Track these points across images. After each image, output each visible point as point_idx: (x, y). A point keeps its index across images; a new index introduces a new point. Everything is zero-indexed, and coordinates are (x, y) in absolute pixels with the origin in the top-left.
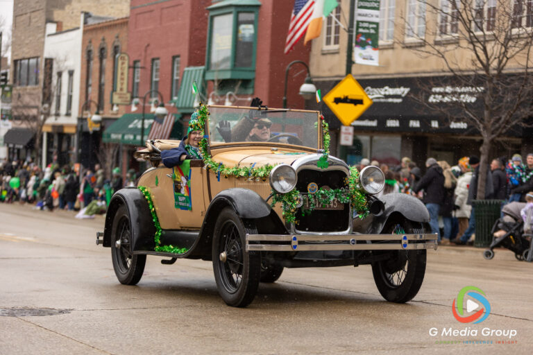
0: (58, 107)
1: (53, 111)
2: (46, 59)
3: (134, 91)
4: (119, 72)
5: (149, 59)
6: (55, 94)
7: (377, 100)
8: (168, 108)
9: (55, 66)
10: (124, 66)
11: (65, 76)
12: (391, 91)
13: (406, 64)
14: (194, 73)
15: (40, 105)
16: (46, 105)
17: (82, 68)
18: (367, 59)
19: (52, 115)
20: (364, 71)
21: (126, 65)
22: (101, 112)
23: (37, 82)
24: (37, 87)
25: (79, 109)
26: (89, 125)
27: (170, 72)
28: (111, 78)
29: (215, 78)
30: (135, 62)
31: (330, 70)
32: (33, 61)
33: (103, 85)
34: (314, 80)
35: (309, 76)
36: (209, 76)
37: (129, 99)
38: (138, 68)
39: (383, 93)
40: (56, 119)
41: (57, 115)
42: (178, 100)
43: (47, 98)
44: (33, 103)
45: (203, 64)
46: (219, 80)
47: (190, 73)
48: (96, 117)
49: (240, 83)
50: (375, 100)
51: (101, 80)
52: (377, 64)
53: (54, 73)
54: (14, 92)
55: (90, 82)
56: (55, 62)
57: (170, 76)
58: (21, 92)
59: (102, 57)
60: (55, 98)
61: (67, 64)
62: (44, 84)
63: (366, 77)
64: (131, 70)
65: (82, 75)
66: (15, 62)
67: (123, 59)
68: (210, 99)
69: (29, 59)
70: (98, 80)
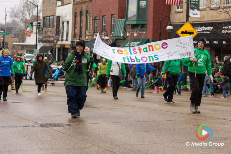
0: (63, 37)
1: (60, 38)
2: (57, 16)
3: (95, 30)
4: (89, 21)
5: (101, 16)
6: (61, 31)
7: (200, 32)
8: (110, 37)
9: (61, 19)
10: (91, 19)
11: (65, 24)
12: (205, 29)
13: (212, 17)
14: (120, 21)
15: (55, 36)
16: (57, 36)
17: (72, 20)
18: (195, 15)
19: (60, 40)
20: (194, 20)
23: (53, 27)
24: (53, 28)
25: (72, 37)
27: (110, 21)
28: (85, 24)
29: (130, 24)
30: (95, 17)
31: (179, 20)
33: (82, 27)
34: (172, 24)
35: (170, 22)
36: (127, 23)
37: (93, 33)
38: (97, 20)
39: (202, 29)
40: (62, 42)
41: (62, 40)
42: (114, 33)
43: (58, 33)
44: (51, 35)
45: (124, 18)
46: (131, 25)
47: (119, 21)
49: (140, 25)
50: (198, 32)
51: (80, 25)
52: (199, 17)
53: (61, 22)
54: (44, 30)
55: (76, 26)
56: (61, 18)
57: (110, 23)
58: (46, 31)
59: (81, 15)
60: (61, 33)
61: (66, 18)
62: (56, 27)
63: (195, 23)
64: (94, 21)
65: (72, 23)
66: (44, 18)
67: (90, 16)
68: (128, 33)
69: (50, 16)
70: (79, 25)
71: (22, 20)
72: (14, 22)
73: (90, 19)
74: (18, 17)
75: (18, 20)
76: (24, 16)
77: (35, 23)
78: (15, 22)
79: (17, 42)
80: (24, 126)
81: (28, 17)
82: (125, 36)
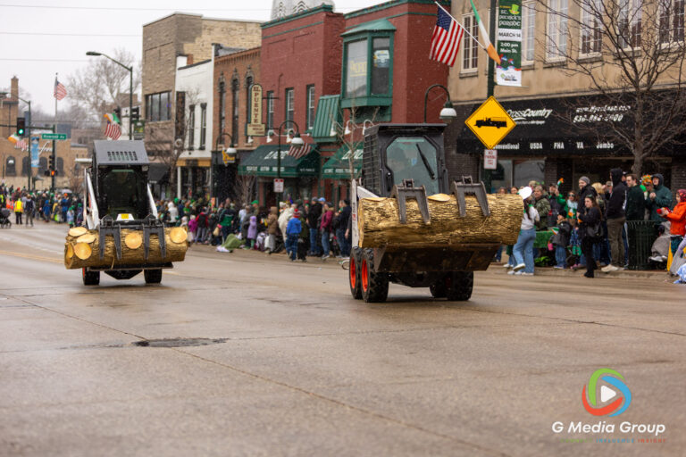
0: (192, 141)
1: (187, 145)
2: (178, 93)
3: (268, 121)
4: (253, 102)
5: (283, 89)
6: (188, 127)
7: (520, 123)
8: (304, 138)
9: (187, 99)
10: (257, 96)
11: (198, 110)
12: (533, 113)
13: (548, 85)
14: (329, 102)
15: (173, 138)
16: (180, 140)
17: (215, 101)
18: (509, 80)
19: (185, 150)
21: (260, 96)
22: (236, 145)
23: (169, 118)
24: (169, 121)
25: (213, 142)
26: (224, 159)
27: (305, 102)
28: (245, 109)
29: (352, 106)
30: (269, 92)
31: (469, 94)
32: (164, 96)
33: (237, 117)
34: (454, 104)
35: (449, 100)
36: (345, 104)
37: (264, 130)
38: (272, 98)
39: (525, 115)
40: (190, 154)
41: (191, 149)
42: (315, 129)
43: (180, 132)
44: (166, 138)
45: (338, 93)
46: (355, 108)
47: (325, 101)
48: (230, 150)
49: (377, 110)
50: (517, 123)
51: (234, 112)
52: (520, 85)
53: (187, 107)
54: (147, 127)
55: (223, 115)
56: (186, 95)
57: (305, 106)
58: (154, 127)
59: (235, 89)
60: (188, 132)
61: (199, 97)
62: (177, 119)
63: (507, 100)
64: (265, 100)
65: (214, 108)
66: (146, 97)
67: (256, 89)
68: (347, 128)
69: (160, 93)
70: (231, 112)
71: (95, 105)
72: (76, 111)
73: (257, 98)
74: (84, 99)
75: (84, 106)
76: (98, 94)
77: (125, 111)
78: (79, 109)
79: (83, 157)
80: (110, 346)
81: (109, 98)
82: (341, 136)
